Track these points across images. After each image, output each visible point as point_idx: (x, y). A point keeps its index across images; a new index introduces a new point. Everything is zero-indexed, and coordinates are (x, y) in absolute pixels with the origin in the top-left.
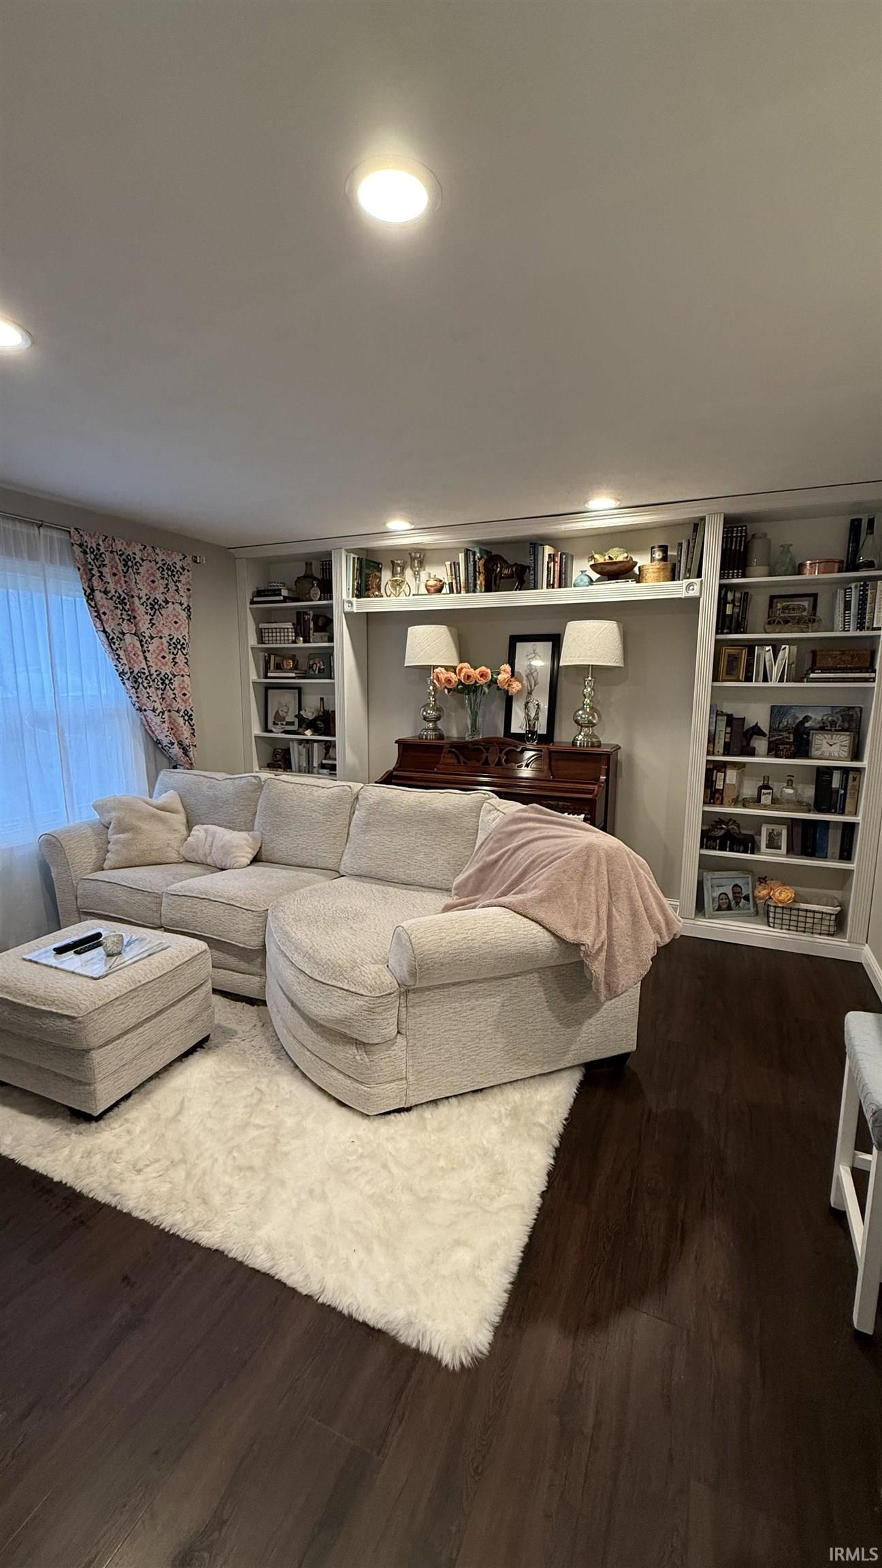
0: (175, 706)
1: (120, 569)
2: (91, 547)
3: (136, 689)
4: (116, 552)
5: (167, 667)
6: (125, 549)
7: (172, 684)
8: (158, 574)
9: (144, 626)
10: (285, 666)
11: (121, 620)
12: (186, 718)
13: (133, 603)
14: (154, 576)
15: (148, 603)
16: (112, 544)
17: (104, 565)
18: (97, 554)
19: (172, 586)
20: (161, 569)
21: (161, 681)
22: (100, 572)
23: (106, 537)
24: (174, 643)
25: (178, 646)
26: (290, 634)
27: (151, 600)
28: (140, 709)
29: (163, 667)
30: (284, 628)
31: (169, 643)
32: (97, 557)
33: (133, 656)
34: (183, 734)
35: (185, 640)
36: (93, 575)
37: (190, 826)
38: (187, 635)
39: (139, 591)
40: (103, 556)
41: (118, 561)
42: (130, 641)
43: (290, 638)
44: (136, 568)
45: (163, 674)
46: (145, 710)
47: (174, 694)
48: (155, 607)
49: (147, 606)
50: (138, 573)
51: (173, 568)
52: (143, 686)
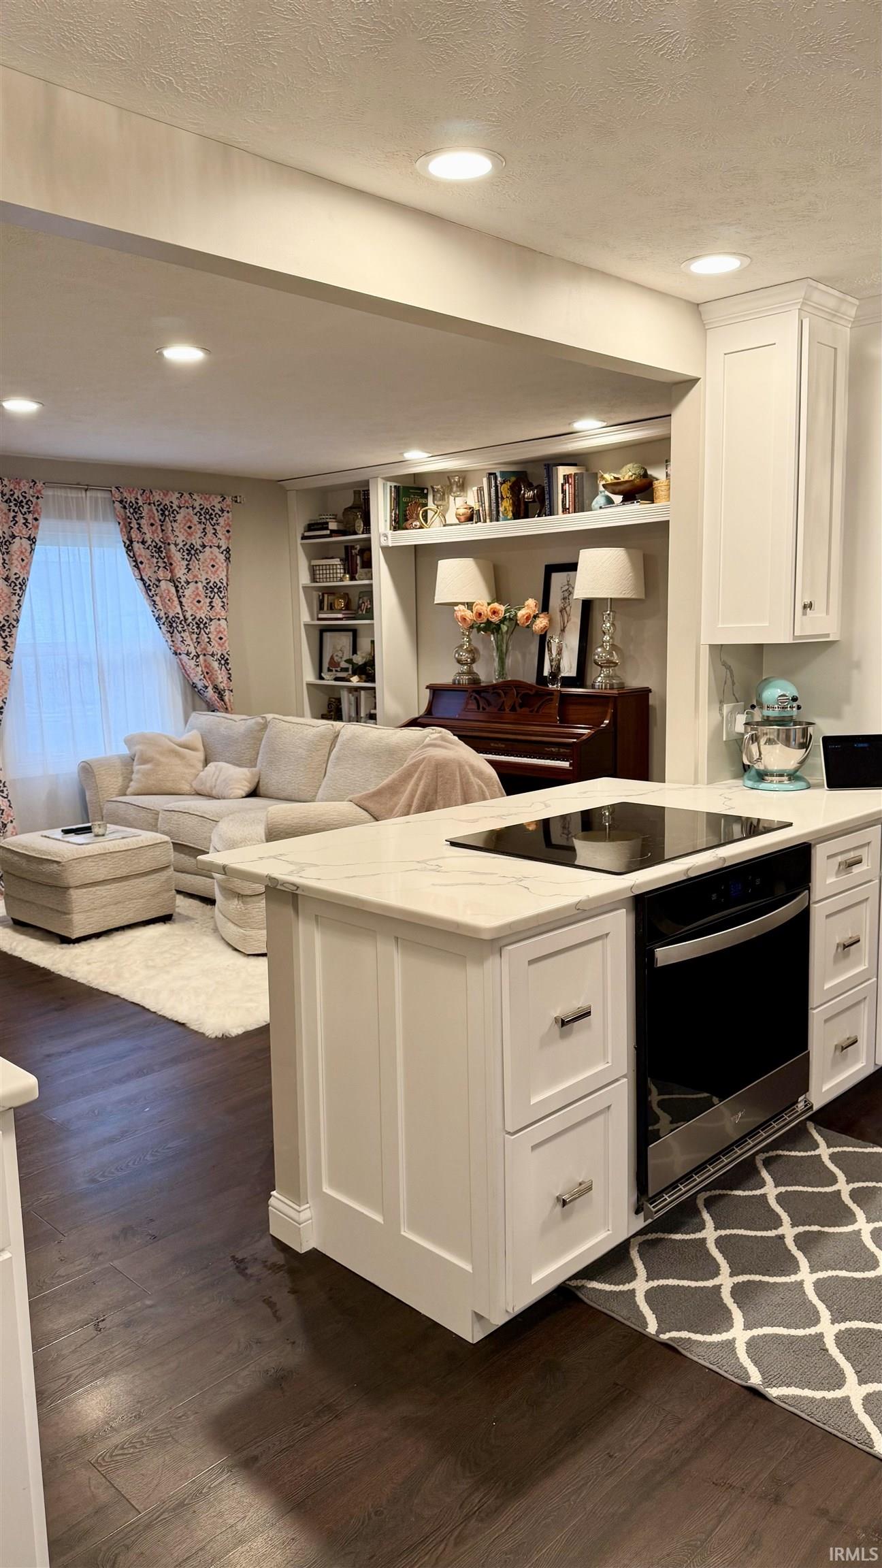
0: (210, 650)
1: (156, 519)
2: (131, 502)
3: (171, 633)
4: (154, 503)
5: (202, 611)
6: (162, 499)
7: (207, 628)
8: (196, 519)
9: (180, 572)
10: (336, 606)
11: (157, 568)
12: (223, 662)
13: (169, 550)
14: (191, 522)
15: (185, 549)
16: (149, 497)
17: (142, 517)
18: (136, 508)
19: (210, 530)
20: (198, 514)
21: (196, 626)
22: (138, 524)
23: (144, 491)
24: (211, 587)
25: (214, 589)
26: (338, 571)
27: (187, 546)
28: (176, 653)
29: (197, 611)
30: (333, 565)
31: (206, 587)
32: (136, 510)
33: (168, 602)
34: (217, 678)
35: (222, 583)
36: (132, 528)
37: (206, 762)
38: (225, 579)
39: (176, 538)
40: (141, 509)
41: (155, 512)
42: (165, 587)
43: (339, 575)
44: (173, 515)
45: (198, 618)
46: (180, 654)
47: (209, 638)
48: (191, 552)
49: (184, 552)
50: (175, 521)
51: (211, 511)
52: (178, 631)
